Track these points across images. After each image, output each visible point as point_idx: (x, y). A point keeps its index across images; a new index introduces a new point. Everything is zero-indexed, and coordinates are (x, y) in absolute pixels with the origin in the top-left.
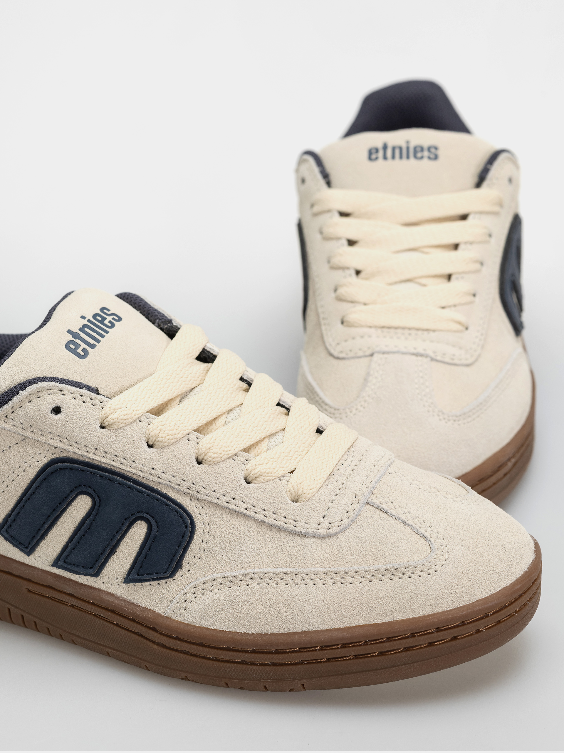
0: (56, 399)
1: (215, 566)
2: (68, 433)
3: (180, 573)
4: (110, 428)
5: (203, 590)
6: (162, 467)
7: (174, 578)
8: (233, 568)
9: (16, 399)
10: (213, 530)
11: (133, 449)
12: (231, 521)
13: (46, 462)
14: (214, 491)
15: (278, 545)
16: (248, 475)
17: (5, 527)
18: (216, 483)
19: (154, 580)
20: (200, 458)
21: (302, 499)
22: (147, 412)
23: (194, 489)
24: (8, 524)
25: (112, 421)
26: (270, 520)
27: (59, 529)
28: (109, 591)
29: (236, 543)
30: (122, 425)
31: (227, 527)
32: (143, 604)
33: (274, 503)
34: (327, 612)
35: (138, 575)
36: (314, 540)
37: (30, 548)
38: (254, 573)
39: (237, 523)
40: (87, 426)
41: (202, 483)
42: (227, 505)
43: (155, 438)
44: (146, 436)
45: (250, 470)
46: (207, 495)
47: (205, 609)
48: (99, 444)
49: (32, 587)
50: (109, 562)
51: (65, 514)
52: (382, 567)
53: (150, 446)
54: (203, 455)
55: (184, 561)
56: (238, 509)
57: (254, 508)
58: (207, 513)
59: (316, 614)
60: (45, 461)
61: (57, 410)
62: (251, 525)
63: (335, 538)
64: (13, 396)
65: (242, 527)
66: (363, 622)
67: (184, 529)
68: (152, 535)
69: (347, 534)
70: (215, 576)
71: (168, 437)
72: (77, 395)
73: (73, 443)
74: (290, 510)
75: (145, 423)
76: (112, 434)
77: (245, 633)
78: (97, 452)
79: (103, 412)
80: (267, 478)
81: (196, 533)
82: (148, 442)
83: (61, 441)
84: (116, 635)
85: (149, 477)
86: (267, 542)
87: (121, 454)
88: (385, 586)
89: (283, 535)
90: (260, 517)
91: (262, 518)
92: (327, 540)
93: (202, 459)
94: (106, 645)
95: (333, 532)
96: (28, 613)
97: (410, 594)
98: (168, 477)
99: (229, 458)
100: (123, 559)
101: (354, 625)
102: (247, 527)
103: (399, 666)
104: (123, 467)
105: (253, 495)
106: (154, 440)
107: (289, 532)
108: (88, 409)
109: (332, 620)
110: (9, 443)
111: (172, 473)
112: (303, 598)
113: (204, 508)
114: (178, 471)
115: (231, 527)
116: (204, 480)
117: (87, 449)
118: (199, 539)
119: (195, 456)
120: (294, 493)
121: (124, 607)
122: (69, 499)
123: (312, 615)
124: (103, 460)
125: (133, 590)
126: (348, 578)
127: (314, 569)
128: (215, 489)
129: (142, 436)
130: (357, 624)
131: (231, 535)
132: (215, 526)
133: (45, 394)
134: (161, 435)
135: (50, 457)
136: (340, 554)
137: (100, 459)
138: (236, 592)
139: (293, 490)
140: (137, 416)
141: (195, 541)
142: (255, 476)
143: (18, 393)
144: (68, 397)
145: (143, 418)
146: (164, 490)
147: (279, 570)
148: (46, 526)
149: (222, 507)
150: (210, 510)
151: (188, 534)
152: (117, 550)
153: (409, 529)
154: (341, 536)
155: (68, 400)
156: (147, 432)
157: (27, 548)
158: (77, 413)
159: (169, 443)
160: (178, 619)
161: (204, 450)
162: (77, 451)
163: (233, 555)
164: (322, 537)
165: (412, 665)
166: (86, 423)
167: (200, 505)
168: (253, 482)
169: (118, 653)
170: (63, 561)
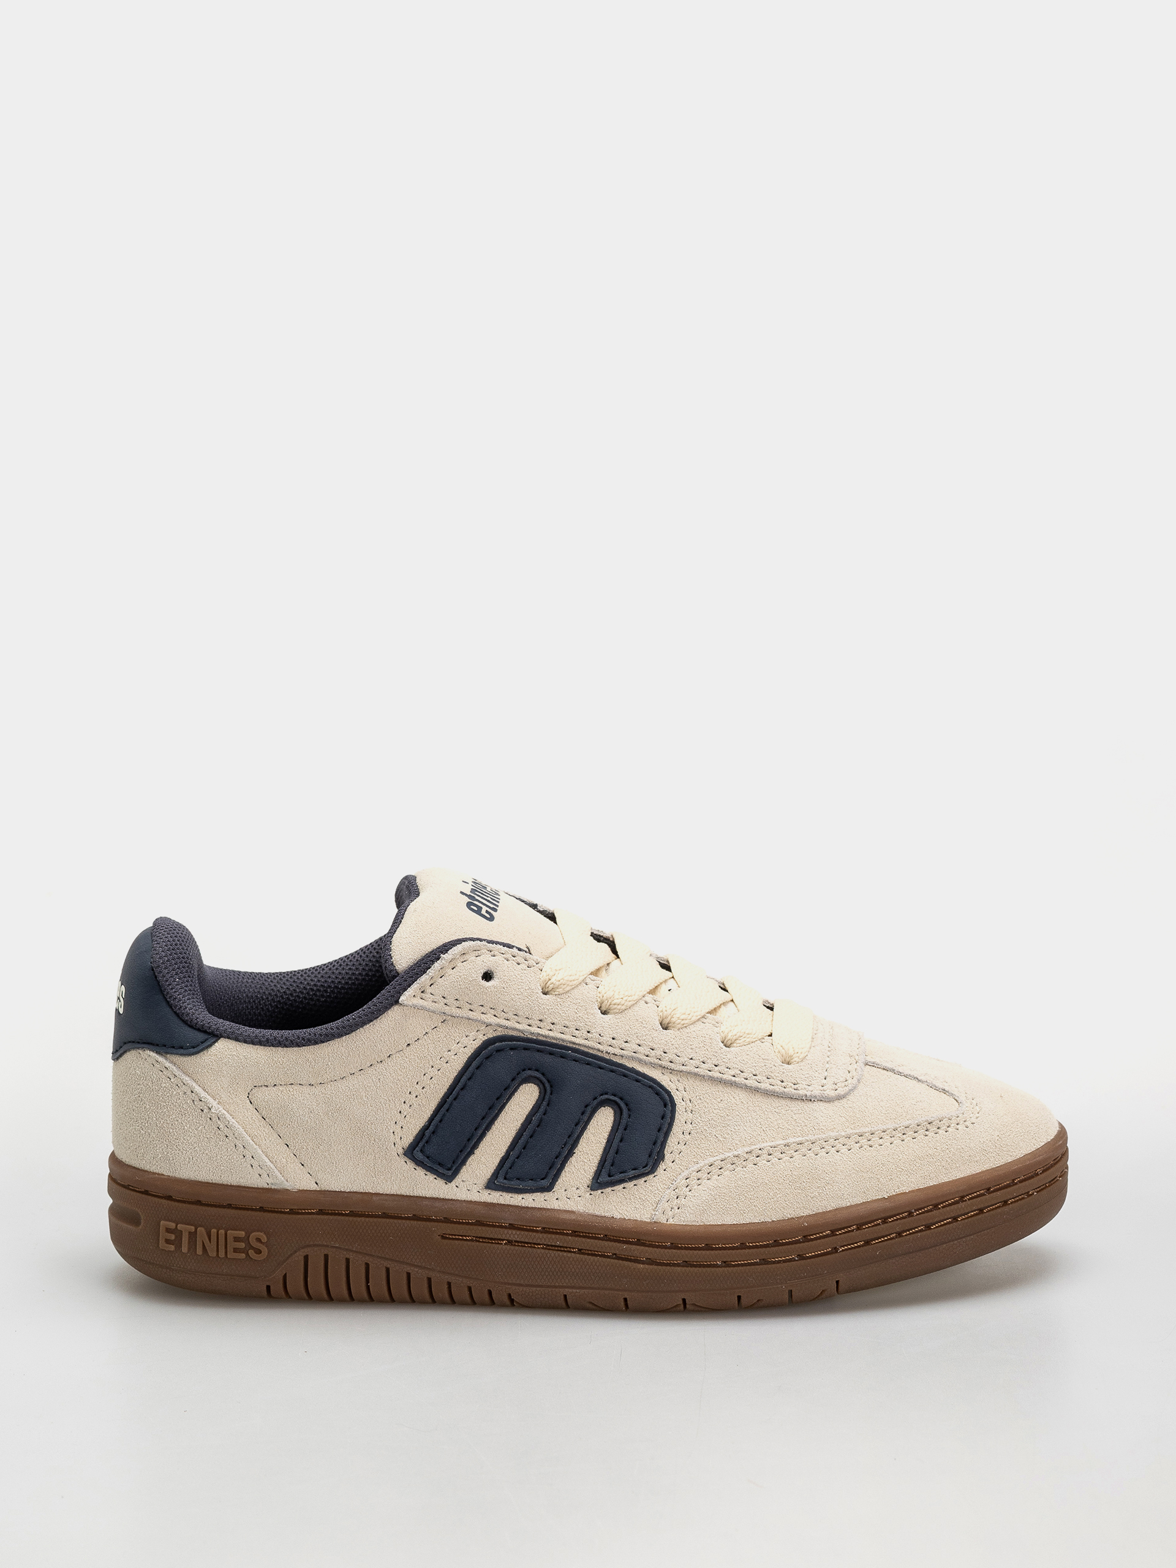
0: (485, 962)
1: (708, 1150)
2: (505, 1002)
3: (662, 1166)
4: (556, 993)
5: (699, 1179)
6: (625, 1035)
7: (655, 1174)
8: (732, 1148)
9: (437, 965)
10: (697, 1107)
11: (587, 1016)
12: (717, 1093)
13: (477, 1046)
14: (691, 1059)
15: (781, 1115)
16: (725, 1038)
17: (421, 1145)
18: (691, 1049)
19: (631, 1179)
20: (666, 1022)
21: (795, 1059)
22: (591, 974)
23: (667, 1058)
24: (425, 1139)
25: (557, 983)
26: (765, 1085)
27: (494, 1135)
28: (567, 1208)
29: (730, 1118)
30: (568, 989)
31: (714, 1100)
32: (617, 1216)
33: (765, 1065)
34: (861, 1181)
35: (610, 1176)
36: (821, 1104)
37: (454, 1168)
38: (760, 1149)
39: (725, 1095)
40: (528, 991)
41: (675, 1051)
42: (710, 1074)
43: (610, 1001)
44: (599, 1000)
45: (726, 1033)
46: (683, 1065)
47: (707, 1201)
48: (545, 1012)
49: (448, 1229)
50: (566, 1168)
51: (503, 1114)
52: (913, 1123)
53: (604, 1013)
54: (670, 1017)
55: (666, 1150)
56: (725, 1077)
57: (744, 1074)
58: (686, 1087)
59: (848, 1185)
60: (477, 1044)
61: (487, 976)
62: (741, 1096)
63: (845, 1100)
64: (433, 962)
65: (733, 1099)
66: (906, 1189)
67: (662, 1108)
68: (624, 1122)
69: (857, 1095)
70: (711, 1160)
71: (625, 999)
72: (509, 956)
73: (510, 1015)
74: (785, 1072)
75: (592, 985)
76: (559, 1000)
77: (763, 1222)
78: (541, 1024)
79: (543, 973)
80: (748, 1040)
81: (677, 1112)
82: (601, 1007)
83: (497, 1015)
84: (579, 1267)
85: (610, 1050)
86: (766, 1113)
87: (573, 1023)
88: (922, 1144)
89: (783, 1102)
90: (751, 1083)
91: (754, 1084)
92: (836, 1103)
93: (668, 1024)
94: (565, 1284)
95: (842, 1093)
96: (439, 1271)
97: (952, 1149)
98: (633, 1047)
99: (699, 1020)
100: (586, 1161)
101: (894, 1194)
102: (738, 1098)
103: (950, 1241)
104: (577, 1041)
105: (738, 1059)
106: (609, 1004)
107: (791, 1098)
108: (525, 972)
109: (868, 1190)
110: (426, 1028)
111: (638, 1041)
112: (828, 1169)
113: (681, 1081)
114: (644, 1038)
115: (719, 1100)
116: (677, 1046)
117: (530, 1022)
118: (682, 1120)
119: (659, 1020)
120: (784, 1054)
121: (592, 1223)
122: (511, 1090)
123: (842, 1187)
124: (551, 1034)
125: (602, 1199)
126: (875, 1138)
127: (834, 1134)
128: (692, 1056)
129: (594, 1000)
130: (898, 1191)
131: (721, 1109)
132: (699, 1101)
133: (471, 957)
134: (616, 996)
135: (481, 1039)
136: (858, 1116)
137: (547, 1033)
138: (743, 1175)
139: (783, 1051)
140: (581, 979)
141: (676, 1121)
142: (735, 1038)
143: (438, 959)
144: (499, 958)
145: (588, 981)
146: (630, 1065)
147: (791, 1140)
148: (480, 1132)
149: (702, 1077)
150: (690, 1083)
151: (669, 1115)
152: (575, 1151)
153: (924, 1085)
154: (849, 1097)
155: (500, 962)
156: (599, 995)
157: (449, 1169)
158: (514, 976)
159: (626, 1006)
160: (671, 1221)
161: (669, 1011)
162: (518, 1026)
163: (729, 1132)
164: (828, 1100)
165: (964, 1239)
166: (527, 988)
167: (674, 1078)
168: (732, 1045)
169: (582, 1291)
170: (501, 1179)
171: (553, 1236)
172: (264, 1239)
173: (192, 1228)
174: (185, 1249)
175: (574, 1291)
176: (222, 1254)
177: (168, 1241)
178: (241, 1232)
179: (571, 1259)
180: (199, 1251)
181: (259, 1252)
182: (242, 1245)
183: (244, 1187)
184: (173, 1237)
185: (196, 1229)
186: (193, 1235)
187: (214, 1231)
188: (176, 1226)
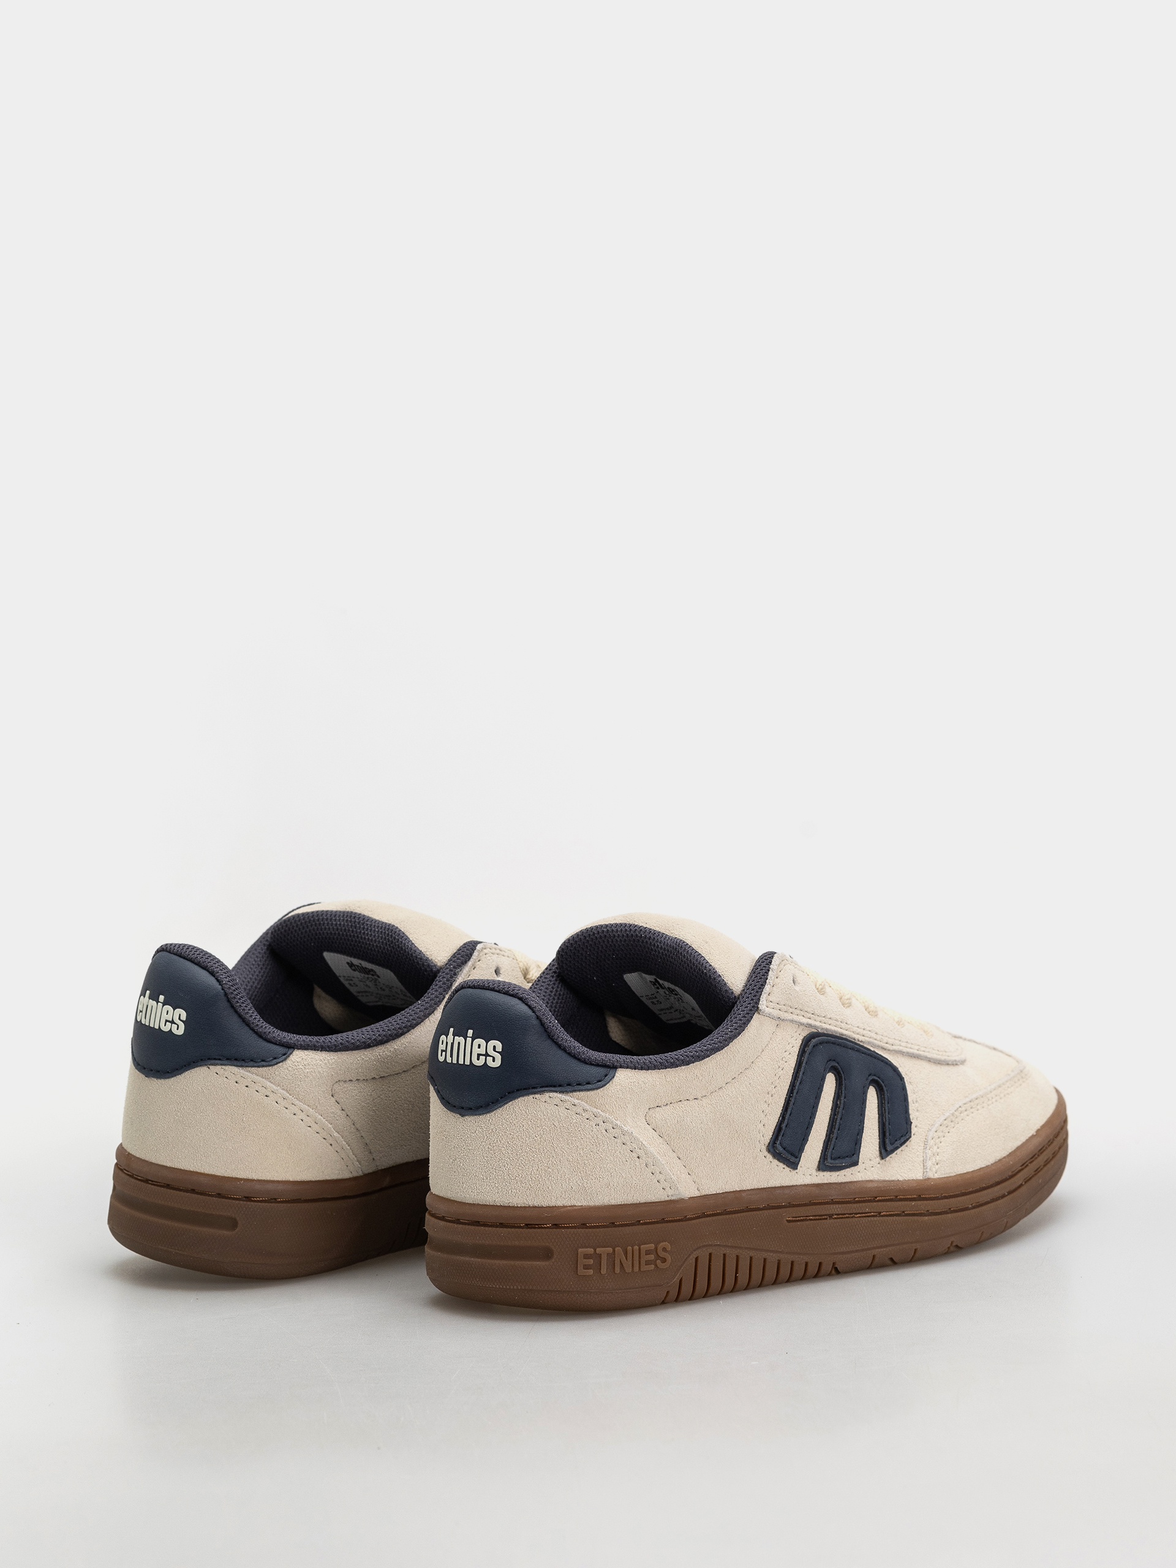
2: (807, 1003)
4: (822, 993)
6: (861, 1024)
7: (911, 1139)
9: (770, 974)
19: (901, 1145)
20: (869, 1011)
27: (818, 1122)
28: (869, 1178)
29: (931, 1085)
35: (888, 1145)
37: (799, 1156)
39: (919, 1067)
44: (839, 997)
47: (952, 1154)
48: (825, 1009)
53: (845, 1007)
55: (910, 1117)
60: (799, 1043)
68: (886, 1097)
74: (934, 1043)
76: (826, 998)
94: (872, 1246)
96: (788, 1252)
100: (871, 1137)
105: (911, 1036)
110: (770, 1033)
111: (868, 1028)
114: (869, 1025)
115: (919, 1072)
117: (820, 1019)
119: (866, 1010)
122: (824, 1080)
125: (888, 1165)
131: (923, 1078)
132: (911, 1074)
135: (799, 1038)
136: (984, 1073)
146: (873, 1049)
147: (971, 1097)
148: (811, 1120)
151: (905, 1087)
152: (864, 1127)
157: (793, 1157)
160: (937, 1176)
163: (936, 1097)
169: (887, 1249)
170: (829, 1161)
171: (864, 1204)
172: (669, 1248)
173: (610, 1250)
174: (604, 1271)
175: (882, 1250)
176: (636, 1269)
177: (586, 1267)
178: (651, 1245)
179: (877, 1222)
180: (618, 1270)
181: (664, 1260)
182: (652, 1257)
183: (650, 1203)
184: (591, 1261)
185: (614, 1251)
186: (612, 1256)
187: (629, 1248)
188: (595, 1250)
